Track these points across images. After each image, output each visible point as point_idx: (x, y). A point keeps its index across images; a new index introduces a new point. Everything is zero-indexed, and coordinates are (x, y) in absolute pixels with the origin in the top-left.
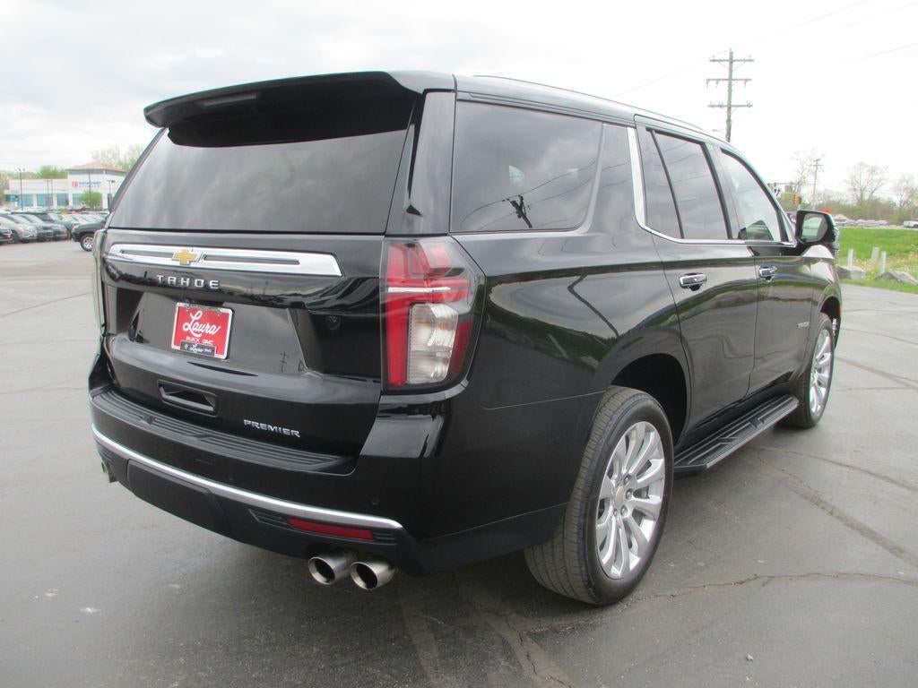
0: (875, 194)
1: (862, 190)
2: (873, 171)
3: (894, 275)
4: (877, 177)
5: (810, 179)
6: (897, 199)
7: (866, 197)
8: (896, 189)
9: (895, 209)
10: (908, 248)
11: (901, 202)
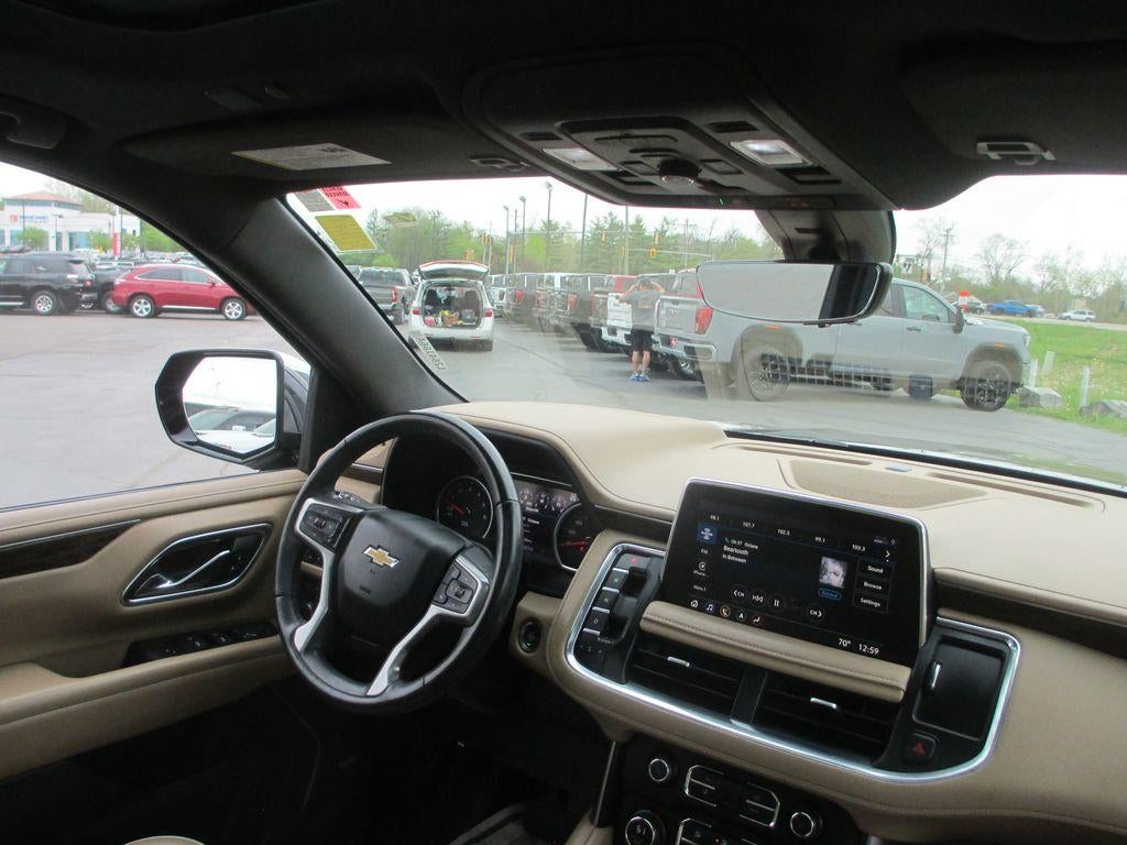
0: (1012, 273)
1: (998, 267)
2: (1011, 245)
3: (1110, 406)
4: (1016, 253)
5: (938, 251)
6: (1037, 280)
7: (1003, 275)
8: (1039, 267)
9: (1035, 290)
10: (1090, 352)
11: (1043, 283)
